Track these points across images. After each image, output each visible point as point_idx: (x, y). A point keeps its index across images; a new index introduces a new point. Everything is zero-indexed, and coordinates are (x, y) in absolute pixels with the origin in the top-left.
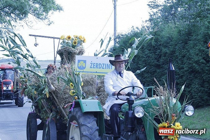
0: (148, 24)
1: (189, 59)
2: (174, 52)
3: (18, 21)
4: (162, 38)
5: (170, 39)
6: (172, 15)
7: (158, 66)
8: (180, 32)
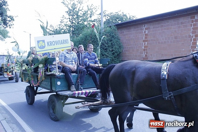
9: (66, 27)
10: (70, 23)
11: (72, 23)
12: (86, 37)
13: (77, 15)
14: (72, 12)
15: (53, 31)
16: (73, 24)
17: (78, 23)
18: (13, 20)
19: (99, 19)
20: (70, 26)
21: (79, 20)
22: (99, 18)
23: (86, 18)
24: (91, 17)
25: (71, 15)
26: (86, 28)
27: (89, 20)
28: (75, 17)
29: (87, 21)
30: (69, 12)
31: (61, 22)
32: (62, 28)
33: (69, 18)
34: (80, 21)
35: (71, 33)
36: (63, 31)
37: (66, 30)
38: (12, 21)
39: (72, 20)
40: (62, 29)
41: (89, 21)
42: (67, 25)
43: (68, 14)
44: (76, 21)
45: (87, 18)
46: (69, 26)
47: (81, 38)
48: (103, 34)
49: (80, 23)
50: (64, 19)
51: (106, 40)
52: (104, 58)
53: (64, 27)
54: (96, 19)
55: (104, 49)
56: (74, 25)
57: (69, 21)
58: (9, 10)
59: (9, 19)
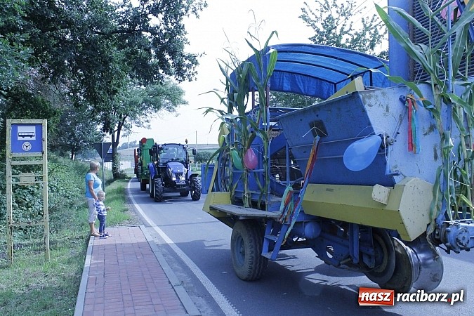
13: (338, 44)
14: (325, 38)
18: (196, 64)
23: (360, 49)
24: (372, 46)
30: (318, 40)
38: (194, 66)
45: (363, 51)
54: (386, 51)
58: (188, 43)
59: (187, 62)
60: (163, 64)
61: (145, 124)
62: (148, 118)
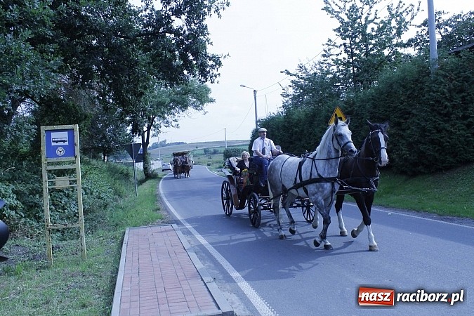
0: (282, 110)
1: (315, 135)
2: (302, 131)
3: (181, 112)
4: (293, 120)
5: (299, 120)
6: (300, 102)
7: (291, 143)
8: (306, 115)
9: (338, 67)
10: (346, 56)
11: (352, 55)
12: (391, 85)
13: (364, 34)
14: (350, 29)
15: (306, 80)
16: (354, 58)
17: (367, 54)
18: (220, 64)
19: (422, 36)
20: (347, 64)
21: (371, 46)
22: (423, 33)
23: (386, 38)
24: (399, 34)
25: (348, 36)
26: (388, 64)
27: (394, 43)
28: (357, 40)
29: (389, 46)
30: (343, 31)
31: (324, 56)
32: (326, 69)
33: (345, 44)
34: (372, 49)
35: (350, 80)
36: (330, 76)
37: (338, 74)
38: (218, 66)
39: (350, 47)
40: (328, 73)
41: (396, 45)
42: (339, 62)
43: (341, 35)
44: (362, 49)
45: (390, 40)
46: (344, 64)
47: (376, 90)
48: (437, 74)
49: (372, 53)
50: (331, 47)
51: (445, 90)
52: (441, 138)
53: (333, 67)
54: (414, 37)
55: (440, 114)
56: (356, 60)
57: (343, 52)
58: (211, 44)
59: (211, 63)
60: (187, 65)
61: (174, 123)
62: (176, 118)
